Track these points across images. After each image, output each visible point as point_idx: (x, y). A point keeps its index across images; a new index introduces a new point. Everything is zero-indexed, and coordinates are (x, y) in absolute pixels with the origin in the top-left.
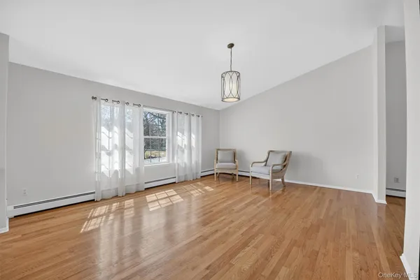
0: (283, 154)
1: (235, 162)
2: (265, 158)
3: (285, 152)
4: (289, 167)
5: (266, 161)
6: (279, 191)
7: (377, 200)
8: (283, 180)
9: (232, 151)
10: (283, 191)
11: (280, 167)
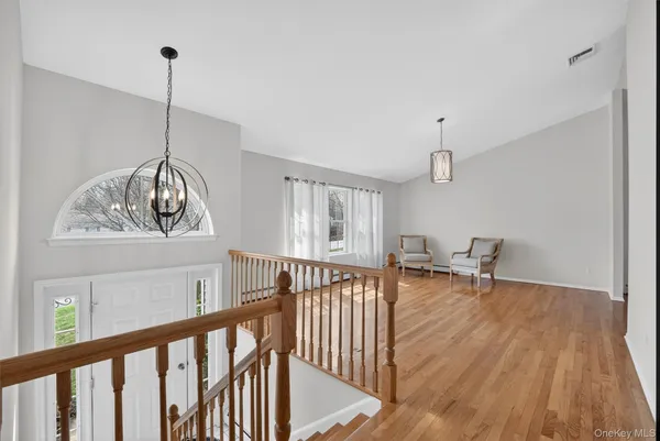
0: (492, 243)
1: (426, 252)
2: (467, 248)
3: (494, 240)
4: (500, 258)
5: (470, 251)
6: (488, 290)
7: (612, 297)
8: (492, 276)
9: (421, 239)
10: (493, 287)
11: (489, 259)
